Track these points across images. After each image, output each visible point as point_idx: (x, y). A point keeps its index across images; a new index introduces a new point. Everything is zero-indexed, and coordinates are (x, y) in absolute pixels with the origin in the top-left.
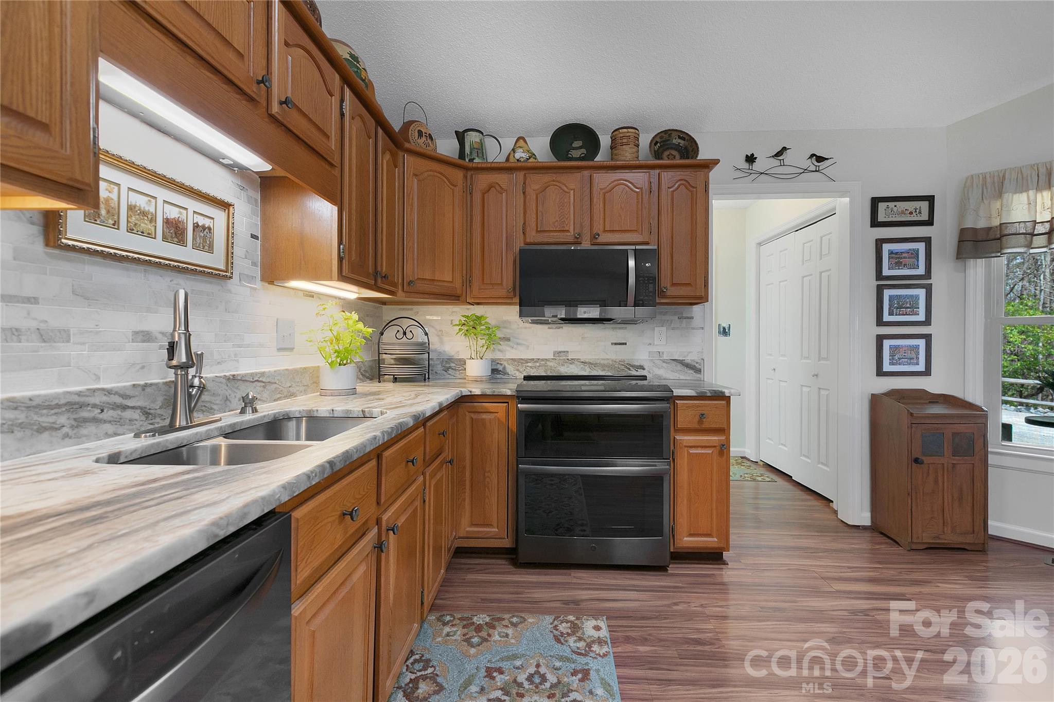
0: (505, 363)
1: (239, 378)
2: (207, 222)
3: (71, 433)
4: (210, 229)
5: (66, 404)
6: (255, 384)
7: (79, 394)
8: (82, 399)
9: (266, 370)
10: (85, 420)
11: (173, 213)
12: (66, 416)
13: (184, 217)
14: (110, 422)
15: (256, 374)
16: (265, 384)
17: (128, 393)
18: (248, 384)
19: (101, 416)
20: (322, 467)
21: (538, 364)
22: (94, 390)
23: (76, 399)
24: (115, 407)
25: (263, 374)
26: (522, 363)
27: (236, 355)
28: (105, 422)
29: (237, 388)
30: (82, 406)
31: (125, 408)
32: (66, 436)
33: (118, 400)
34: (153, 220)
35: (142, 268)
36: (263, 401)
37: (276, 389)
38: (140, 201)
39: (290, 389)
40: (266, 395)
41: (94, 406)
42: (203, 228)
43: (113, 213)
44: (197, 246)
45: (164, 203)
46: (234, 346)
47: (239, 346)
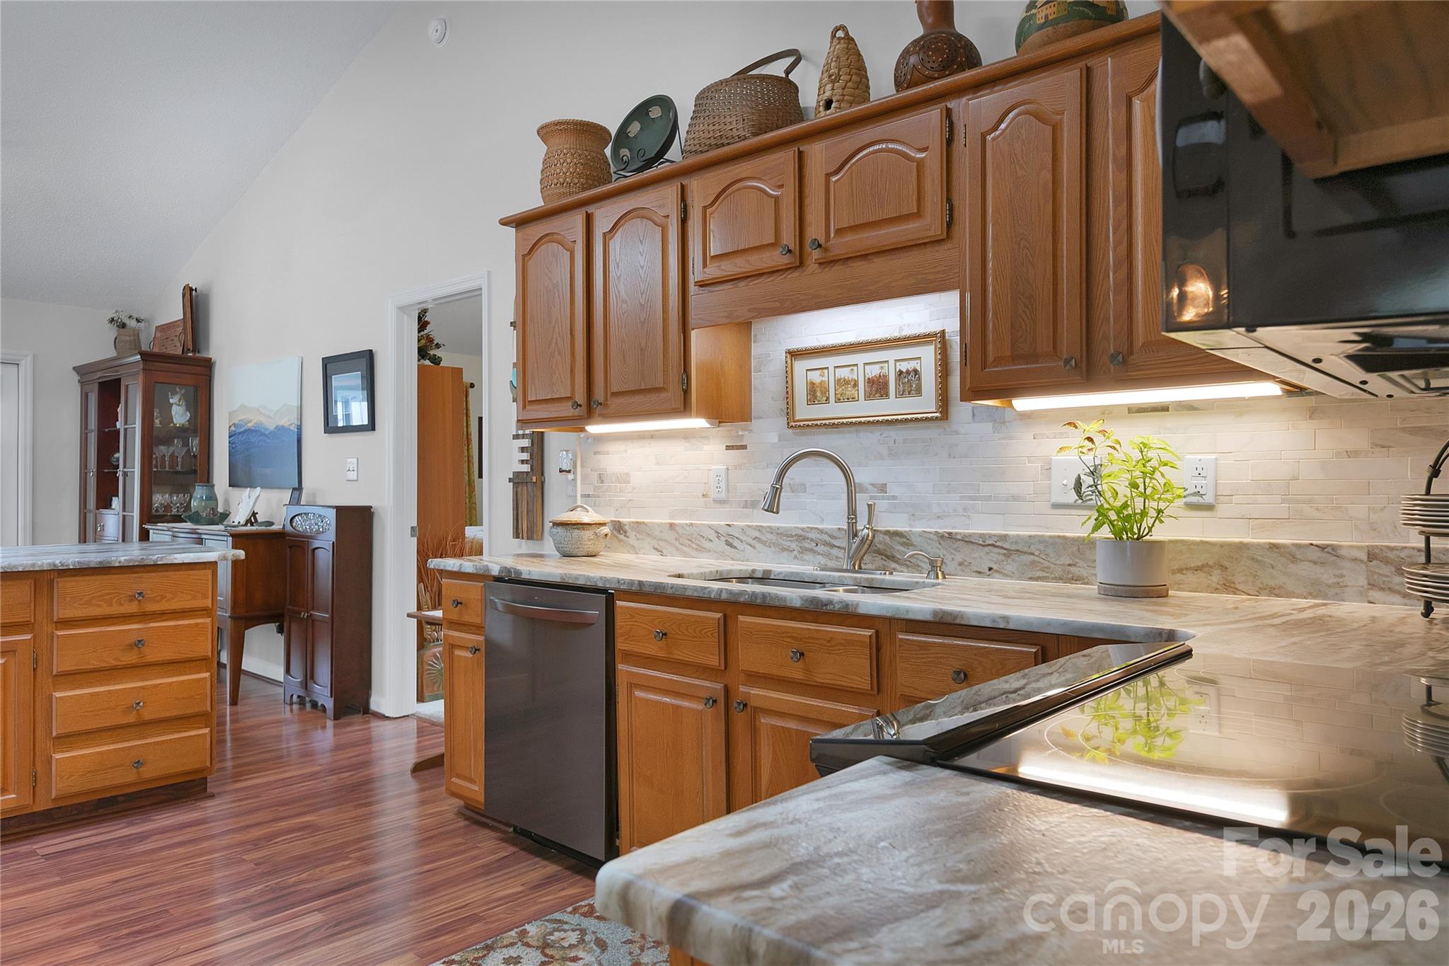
1: (959, 537)
2: (912, 366)
3: (799, 556)
4: (916, 371)
5: (796, 535)
6: (987, 549)
7: (803, 529)
8: (804, 534)
9: (1013, 533)
10: (807, 549)
11: (874, 371)
12: (796, 544)
13: (885, 371)
14: (822, 555)
15: (990, 536)
16: (1008, 553)
17: (834, 534)
18: (975, 547)
19: (816, 549)
20: (631, 582)
22: (812, 528)
23: (801, 533)
24: (826, 544)
25: (1004, 538)
27: (965, 510)
28: (819, 554)
29: (956, 549)
30: (805, 538)
31: (833, 546)
32: (796, 557)
33: (828, 539)
34: (856, 385)
35: (853, 428)
36: (1006, 576)
37: (1033, 562)
38: (844, 373)
39: (1072, 569)
40: (1010, 567)
41: (812, 540)
42: (908, 372)
43: (825, 391)
44: (901, 394)
45: (865, 366)
46: (962, 498)
47: (971, 498)
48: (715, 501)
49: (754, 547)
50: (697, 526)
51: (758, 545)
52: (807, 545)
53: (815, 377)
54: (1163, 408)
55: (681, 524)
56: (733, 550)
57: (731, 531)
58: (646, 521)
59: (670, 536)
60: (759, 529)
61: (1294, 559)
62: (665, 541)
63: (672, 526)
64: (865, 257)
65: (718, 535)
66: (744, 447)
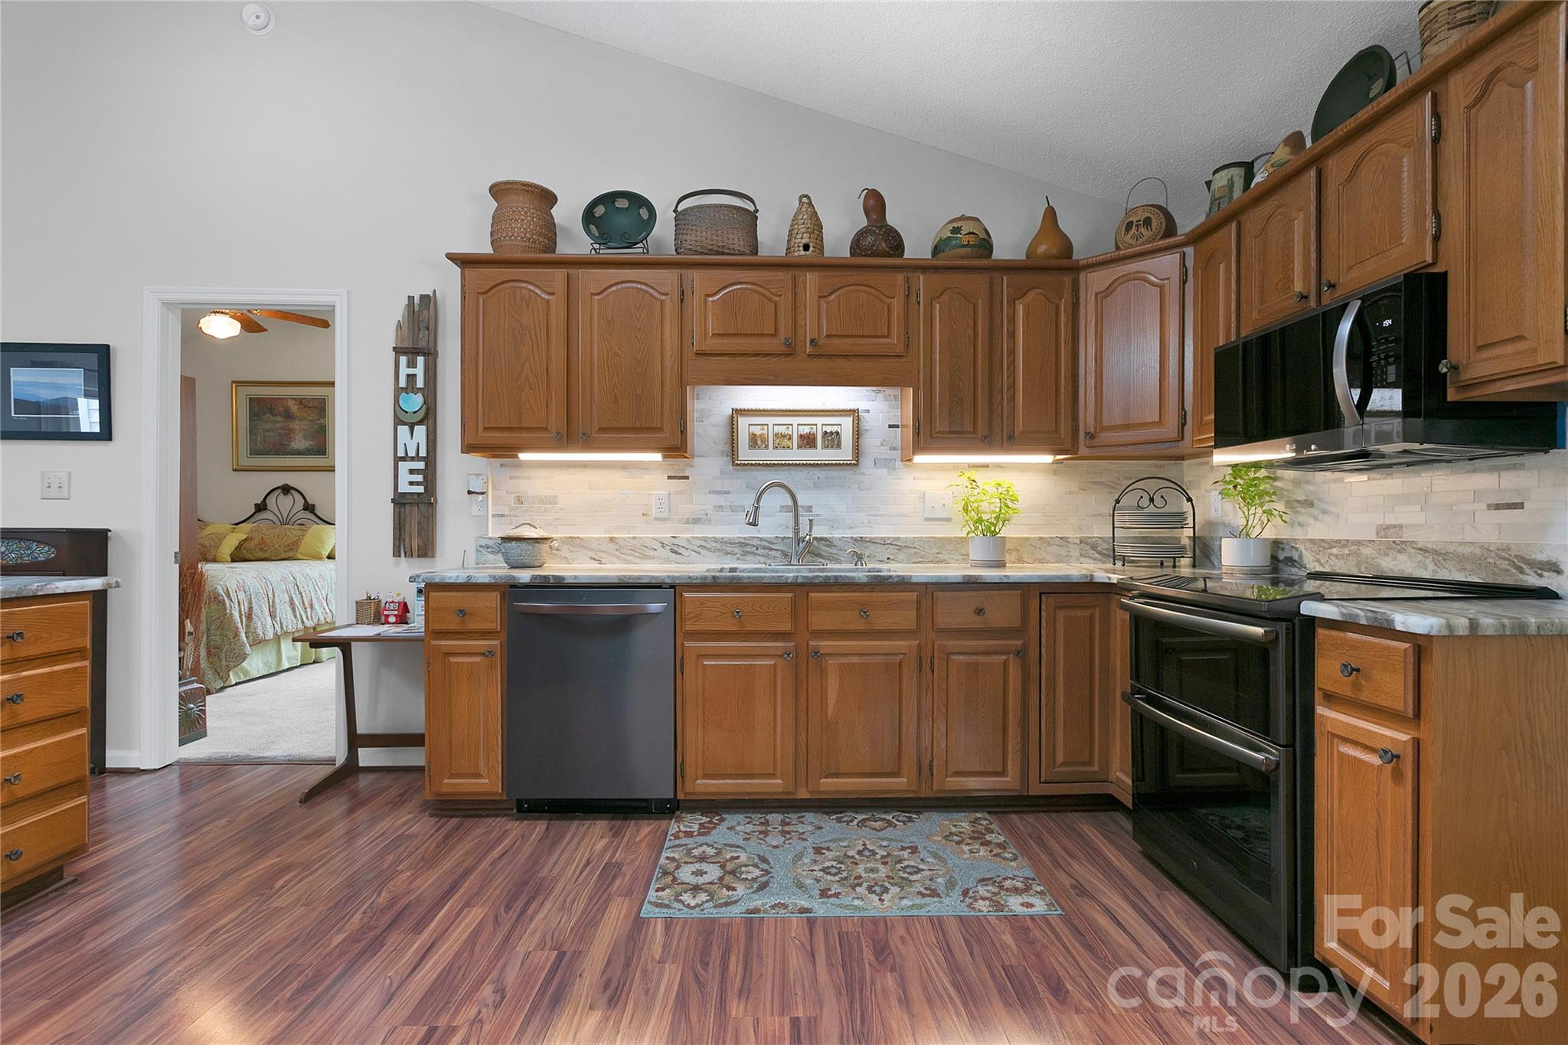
0: (1301, 547)
1: (867, 539)
2: (835, 429)
3: (741, 558)
4: (837, 433)
5: (738, 543)
6: (886, 547)
7: (745, 538)
8: (746, 541)
9: (903, 536)
10: (748, 553)
11: (805, 430)
12: (738, 549)
14: (762, 556)
15: (888, 538)
16: (900, 548)
17: (774, 541)
18: (878, 546)
21: (1346, 551)
22: (753, 538)
23: (744, 541)
24: (765, 548)
25: (898, 539)
26: (1324, 548)
27: (869, 522)
28: (759, 555)
30: (746, 545)
31: (771, 549)
32: (738, 559)
33: (767, 544)
34: (790, 438)
35: (785, 468)
36: (899, 562)
37: (915, 553)
38: (782, 430)
39: (939, 555)
40: (901, 556)
41: (753, 546)
42: (832, 433)
43: (765, 440)
44: (825, 447)
45: (800, 426)
46: (867, 515)
47: (873, 515)
48: (656, 519)
49: (700, 553)
50: (641, 538)
51: (703, 552)
52: (749, 550)
53: (757, 430)
54: (986, 466)
55: (622, 538)
56: (678, 556)
57: (676, 541)
58: (580, 536)
59: (612, 547)
60: (705, 539)
61: (1050, 545)
62: (604, 552)
63: (612, 539)
64: (846, 356)
65: (663, 545)
66: (687, 478)
